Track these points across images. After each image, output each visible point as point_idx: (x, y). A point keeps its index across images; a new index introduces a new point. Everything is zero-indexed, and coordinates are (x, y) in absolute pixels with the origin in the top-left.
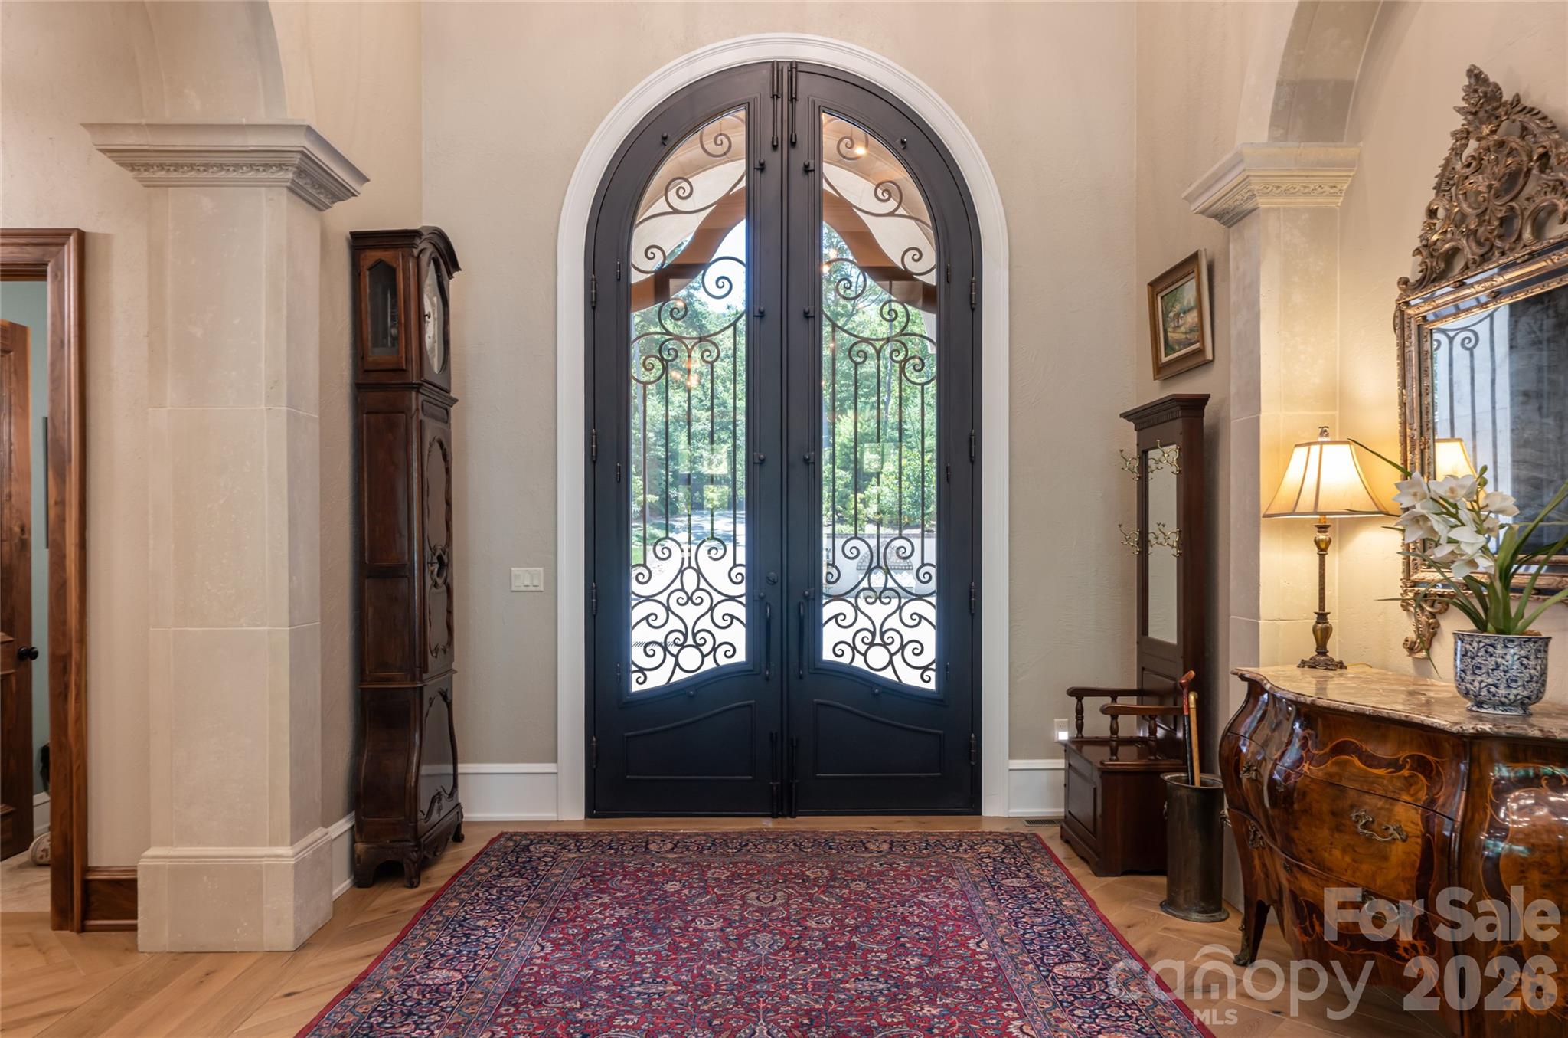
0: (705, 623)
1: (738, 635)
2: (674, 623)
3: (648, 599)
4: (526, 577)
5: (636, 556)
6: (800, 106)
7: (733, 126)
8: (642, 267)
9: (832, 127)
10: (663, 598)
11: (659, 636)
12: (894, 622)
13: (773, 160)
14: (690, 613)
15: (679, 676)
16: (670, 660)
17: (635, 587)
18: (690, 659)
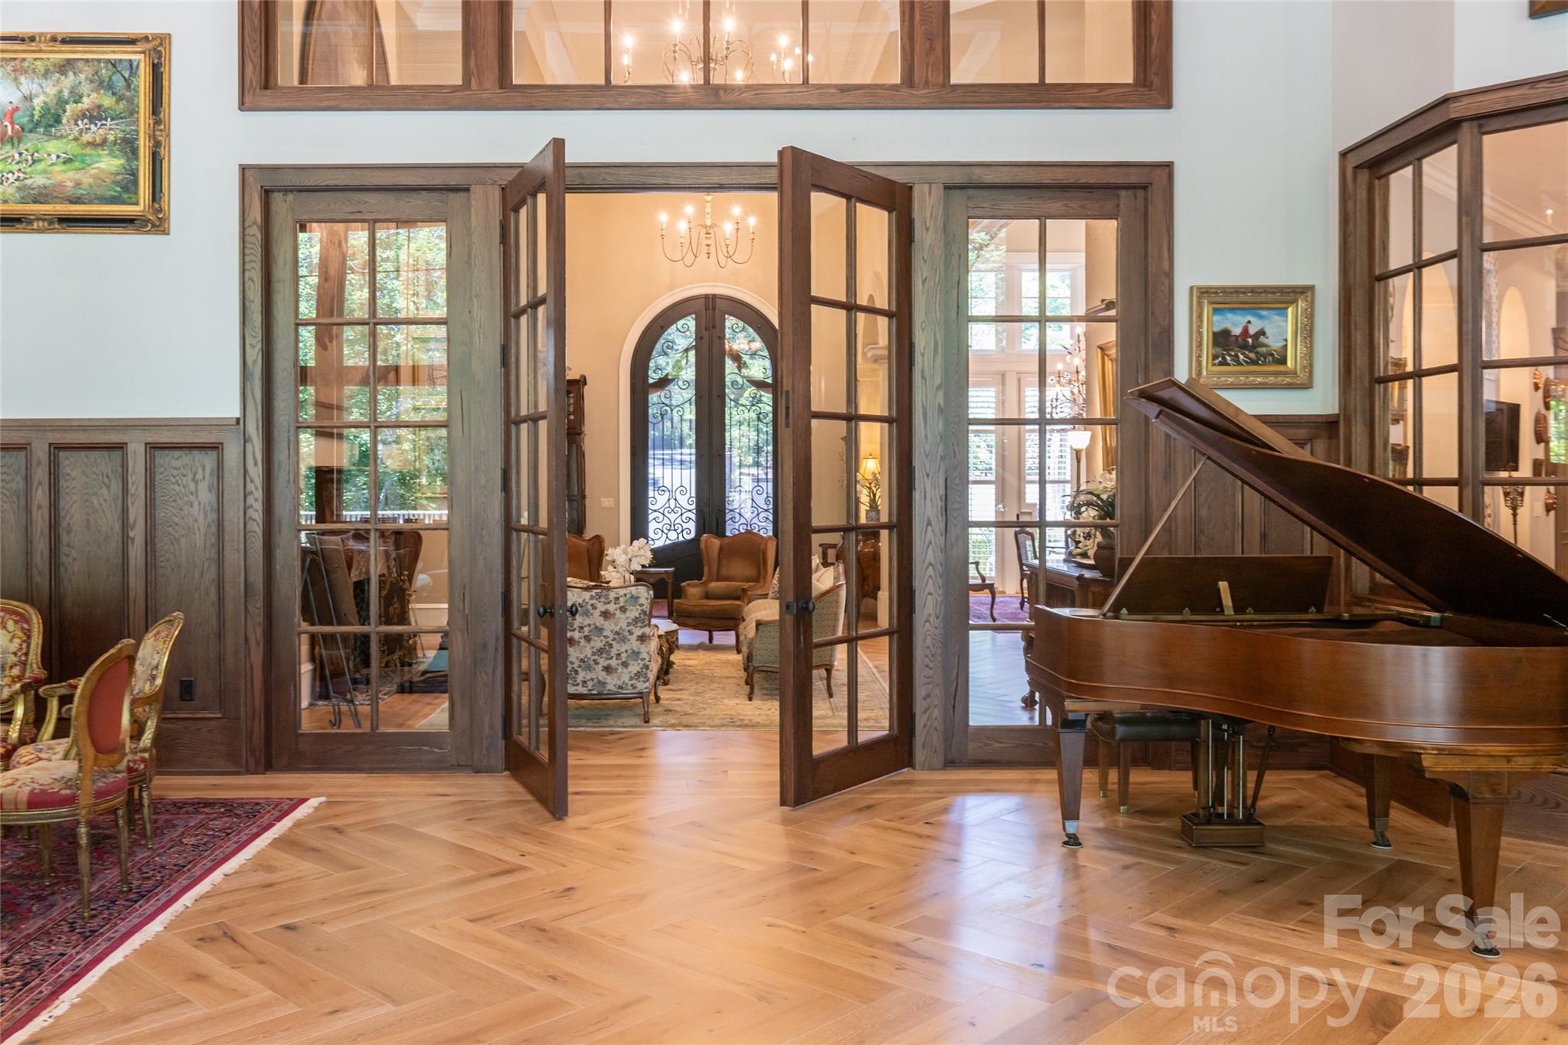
0: (679, 521)
1: (692, 526)
2: (666, 521)
3: (655, 511)
4: (607, 502)
5: (651, 494)
6: (717, 311)
7: (690, 322)
8: (653, 377)
9: (730, 321)
10: (661, 511)
11: (660, 526)
12: (755, 520)
13: (706, 334)
14: (672, 516)
15: (668, 542)
16: (665, 536)
17: (651, 506)
18: (673, 536)
